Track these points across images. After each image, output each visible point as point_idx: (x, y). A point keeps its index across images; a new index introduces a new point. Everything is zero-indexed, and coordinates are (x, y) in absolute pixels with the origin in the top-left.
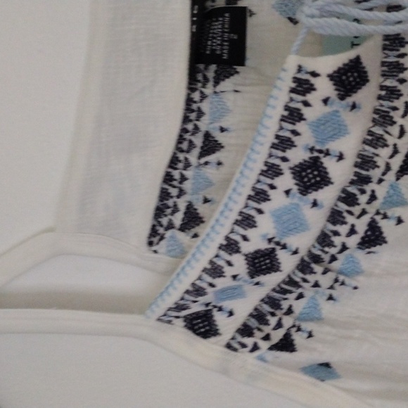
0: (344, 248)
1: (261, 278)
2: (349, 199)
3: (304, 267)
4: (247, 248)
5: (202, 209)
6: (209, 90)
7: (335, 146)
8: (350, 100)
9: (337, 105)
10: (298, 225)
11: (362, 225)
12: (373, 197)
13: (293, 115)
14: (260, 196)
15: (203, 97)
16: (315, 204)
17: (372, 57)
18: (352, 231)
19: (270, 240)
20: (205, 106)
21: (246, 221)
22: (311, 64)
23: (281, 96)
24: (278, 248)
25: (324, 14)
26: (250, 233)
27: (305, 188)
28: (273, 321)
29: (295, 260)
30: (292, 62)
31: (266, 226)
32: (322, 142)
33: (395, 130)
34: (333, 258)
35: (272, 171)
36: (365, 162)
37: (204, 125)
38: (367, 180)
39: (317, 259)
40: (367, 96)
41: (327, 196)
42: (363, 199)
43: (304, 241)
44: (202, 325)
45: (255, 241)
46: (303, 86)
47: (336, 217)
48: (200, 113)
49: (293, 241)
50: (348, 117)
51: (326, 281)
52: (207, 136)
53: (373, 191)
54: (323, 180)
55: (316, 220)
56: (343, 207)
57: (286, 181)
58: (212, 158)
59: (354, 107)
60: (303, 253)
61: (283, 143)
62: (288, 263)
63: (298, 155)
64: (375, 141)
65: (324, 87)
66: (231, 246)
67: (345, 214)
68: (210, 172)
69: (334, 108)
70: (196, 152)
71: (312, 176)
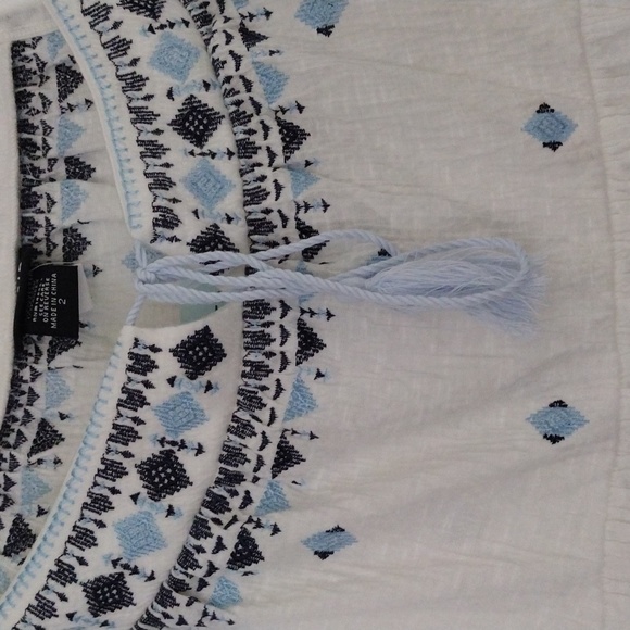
0: (212, 569)
1: (109, 616)
2: (216, 503)
3: (164, 598)
4: (85, 574)
5: (34, 523)
6: (41, 367)
7: (192, 436)
8: (203, 379)
9: (185, 385)
10: (154, 542)
11: (230, 538)
12: (248, 500)
13: (133, 399)
14: (99, 503)
15: (35, 375)
16: (170, 511)
17: (228, 330)
18: (220, 546)
19: (115, 563)
20: (38, 387)
21: (83, 538)
22: (149, 337)
23: (117, 375)
24: (126, 573)
25: (161, 278)
26: (88, 554)
27: (157, 492)
29: (153, 588)
30: (127, 335)
31: (109, 543)
32: (176, 431)
33: (264, 415)
34: (203, 584)
35: (112, 470)
36: (232, 455)
37: (38, 411)
38: (239, 478)
39: (180, 586)
40: (227, 374)
41: (187, 501)
42: (235, 503)
43: (161, 562)
45: (96, 565)
46: (142, 363)
47: (199, 528)
48: (33, 396)
49: (146, 563)
50: (202, 400)
51: (192, 614)
52: (43, 424)
53: (247, 492)
54: (180, 480)
55: (175, 533)
56: (208, 514)
57: (132, 483)
58: (47, 454)
59: (209, 387)
60: (162, 578)
61: (124, 434)
62: (143, 593)
63: (144, 449)
64: (241, 429)
65: (168, 365)
66: (63, 574)
67: (210, 524)
68: (45, 473)
69: (183, 389)
70: (26, 447)
71: (164, 475)
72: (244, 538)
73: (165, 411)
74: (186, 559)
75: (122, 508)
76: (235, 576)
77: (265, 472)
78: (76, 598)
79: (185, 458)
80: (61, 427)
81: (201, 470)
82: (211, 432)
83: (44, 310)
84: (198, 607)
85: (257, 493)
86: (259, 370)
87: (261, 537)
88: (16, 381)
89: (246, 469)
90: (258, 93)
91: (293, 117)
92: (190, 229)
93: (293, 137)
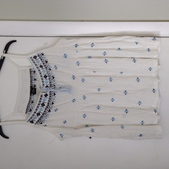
0: (47, 112)
1: (38, 116)
2: (47, 107)
3: (43, 115)
4: (37, 113)
5: (32, 109)
6: (32, 96)
7: (45, 102)
9: (45, 98)
10: (42, 110)
11: (48, 110)
12: (50, 107)
13: (41, 99)
14: (38, 107)
15: (32, 97)
17: (48, 93)
18: (47, 110)
20: (32, 98)
21: (37, 110)
22: (42, 94)
23: (40, 97)
25: (43, 90)
26: (37, 111)
27: (42, 106)
28: (40, 121)
29: (42, 114)
30: (40, 94)
31: (39, 110)
32: (44, 101)
33: (51, 100)
34: (46, 113)
35: (39, 104)
36: (48, 103)
37: (32, 100)
38: (49, 105)
39: (44, 114)
40: (48, 97)
41: (45, 107)
42: (49, 107)
43: (43, 112)
44: (32, 122)
45: (38, 112)
46: (42, 96)
47: (46, 109)
48: (31, 99)
49: (41, 112)
50: (46, 99)
51: (45, 116)
52: (32, 101)
54: (44, 105)
55: (44, 109)
58: (33, 103)
60: (43, 113)
61: (40, 102)
62: (41, 114)
63: (42, 103)
64: (49, 101)
65: (44, 96)
66: (35, 113)
68: (33, 105)
70: (31, 103)
71: (43, 105)
72: (49, 110)
73: (43, 100)
74: (45, 111)
75: (40, 107)
76: (49, 113)
77: (51, 105)
78: (36, 114)
79: (45, 103)
80: (34, 101)
81: (46, 104)
82: (47, 101)
83: (33, 91)
84: (46, 115)
85: (50, 106)
86: (51, 96)
87: (51, 109)
88: (30, 97)
89: (49, 104)
90: (51, 74)
91: (53, 76)
92: (45, 86)
93: (53, 78)
